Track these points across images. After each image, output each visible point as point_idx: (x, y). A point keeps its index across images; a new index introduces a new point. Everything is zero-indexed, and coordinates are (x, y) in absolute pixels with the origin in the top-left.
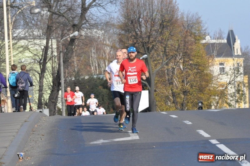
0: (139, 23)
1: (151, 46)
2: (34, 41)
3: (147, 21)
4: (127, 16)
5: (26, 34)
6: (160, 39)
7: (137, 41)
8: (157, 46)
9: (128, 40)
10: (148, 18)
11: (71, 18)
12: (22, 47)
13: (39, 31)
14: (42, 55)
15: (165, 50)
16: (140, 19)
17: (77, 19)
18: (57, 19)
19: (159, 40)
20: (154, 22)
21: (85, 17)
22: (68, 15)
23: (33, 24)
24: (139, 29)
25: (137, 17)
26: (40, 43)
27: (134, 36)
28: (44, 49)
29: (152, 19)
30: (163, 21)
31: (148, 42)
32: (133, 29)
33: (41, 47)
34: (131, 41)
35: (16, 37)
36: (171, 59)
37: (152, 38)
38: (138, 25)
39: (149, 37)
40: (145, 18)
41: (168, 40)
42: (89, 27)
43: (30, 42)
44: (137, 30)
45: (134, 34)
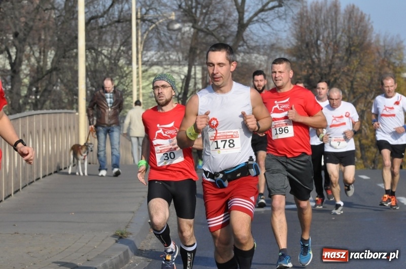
0: (318, 46)
1: (332, 80)
2: (171, 67)
3: (329, 45)
4: (300, 37)
5: (161, 58)
6: (346, 69)
7: (313, 72)
8: (341, 79)
9: (301, 70)
10: (329, 40)
11: (223, 38)
12: (155, 75)
13: (178, 54)
14: (181, 88)
15: (352, 85)
16: (319, 42)
17: (231, 39)
18: (204, 38)
19: (344, 71)
20: (337, 46)
21: (243, 37)
22: (219, 34)
23: (171, 45)
24: (316, 54)
25: (314, 39)
26: (180, 72)
27: (309, 65)
28: (184, 79)
29: (336, 41)
30: (350, 45)
31: (329, 73)
32: (308, 55)
33: (180, 76)
34: (304, 71)
35: (148, 61)
36: (360, 98)
37: (334, 68)
38: (316, 50)
39: (330, 67)
40: (325, 40)
41: (357, 71)
42: (247, 51)
43: (165, 69)
44: (314, 57)
45: (310, 61)
